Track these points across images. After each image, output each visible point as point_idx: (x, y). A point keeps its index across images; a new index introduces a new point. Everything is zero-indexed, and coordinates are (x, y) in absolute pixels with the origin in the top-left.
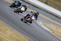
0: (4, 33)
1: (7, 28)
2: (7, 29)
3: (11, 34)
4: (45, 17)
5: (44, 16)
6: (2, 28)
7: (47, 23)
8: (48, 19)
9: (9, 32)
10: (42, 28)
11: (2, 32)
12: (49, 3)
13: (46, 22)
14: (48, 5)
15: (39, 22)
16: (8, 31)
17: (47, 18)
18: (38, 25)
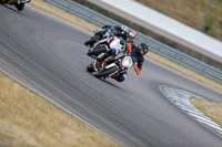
0: (52, 135)
1: (63, 117)
2: (63, 124)
3: (79, 141)
4: (202, 78)
5: (199, 77)
6: (46, 120)
7: (210, 100)
8: (212, 88)
9: (72, 133)
10: (193, 120)
11: (47, 132)
12: (219, 31)
13: (206, 98)
14: (214, 36)
15: (181, 96)
16: (67, 131)
17: (211, 82)
18: (178, 109)
